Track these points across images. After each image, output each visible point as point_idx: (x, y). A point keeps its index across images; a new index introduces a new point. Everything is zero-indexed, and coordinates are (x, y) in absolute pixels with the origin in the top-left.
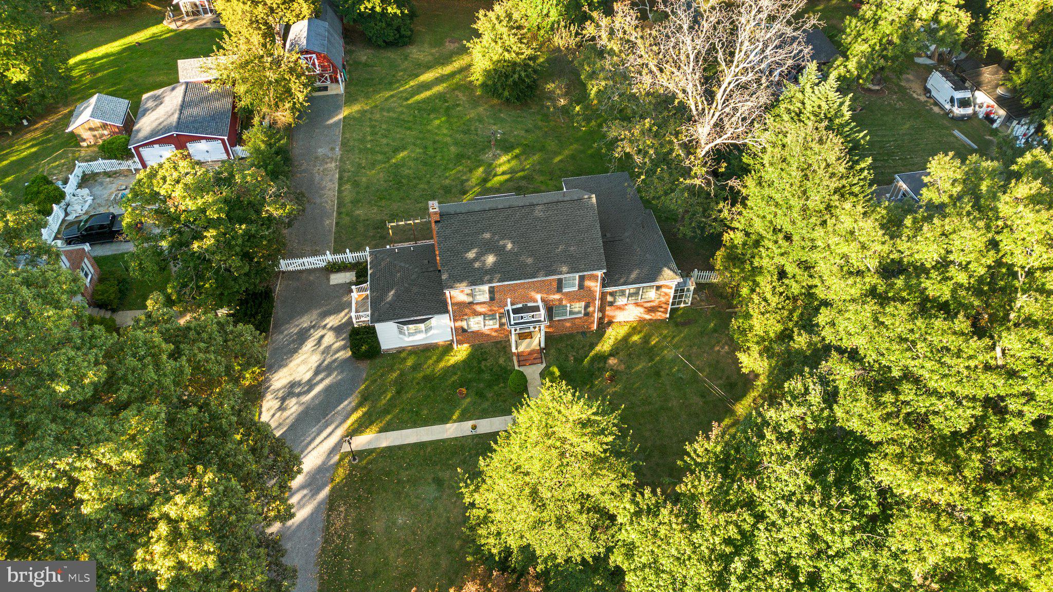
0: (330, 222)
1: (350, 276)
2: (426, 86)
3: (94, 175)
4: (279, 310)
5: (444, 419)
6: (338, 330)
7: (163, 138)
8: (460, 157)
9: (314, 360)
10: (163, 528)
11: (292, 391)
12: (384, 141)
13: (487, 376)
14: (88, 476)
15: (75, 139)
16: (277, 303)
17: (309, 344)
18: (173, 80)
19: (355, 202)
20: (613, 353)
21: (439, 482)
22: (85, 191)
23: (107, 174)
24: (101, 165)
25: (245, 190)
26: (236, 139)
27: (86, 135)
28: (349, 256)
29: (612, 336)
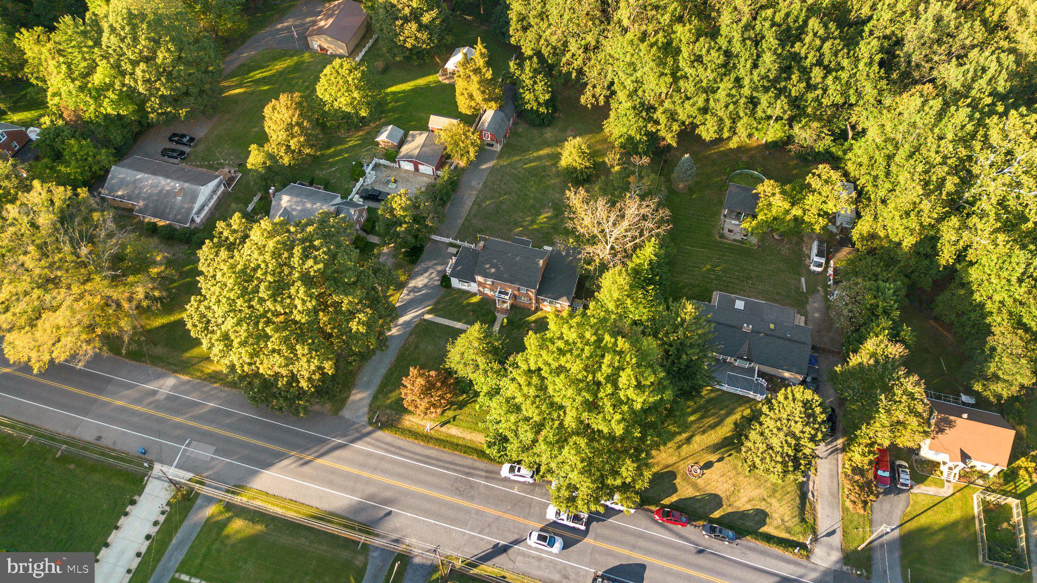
0: (460, 222)
1: (454, 251)
2: (539, 158)
3: (380, 164)
4: (424, 255)
5: (459, 321)
6: (439, 272)
7: (409, 158)
8: (533, 207)
9: (426, 281)
10: (357, 319)
11: (415, 289)
12: (503, 186)
13: (483, 311)
14: (346, 302)
15: (378, 144)
16: (424, 253)
17: (426, 275)
18: (424, 127)
19: (475, 215)
20: (534, 322)
22: (373, 173)
23: (384, 166)
24: (383, 162)
26: (439, 167)
28: (458, 242)
29: (539, 315)
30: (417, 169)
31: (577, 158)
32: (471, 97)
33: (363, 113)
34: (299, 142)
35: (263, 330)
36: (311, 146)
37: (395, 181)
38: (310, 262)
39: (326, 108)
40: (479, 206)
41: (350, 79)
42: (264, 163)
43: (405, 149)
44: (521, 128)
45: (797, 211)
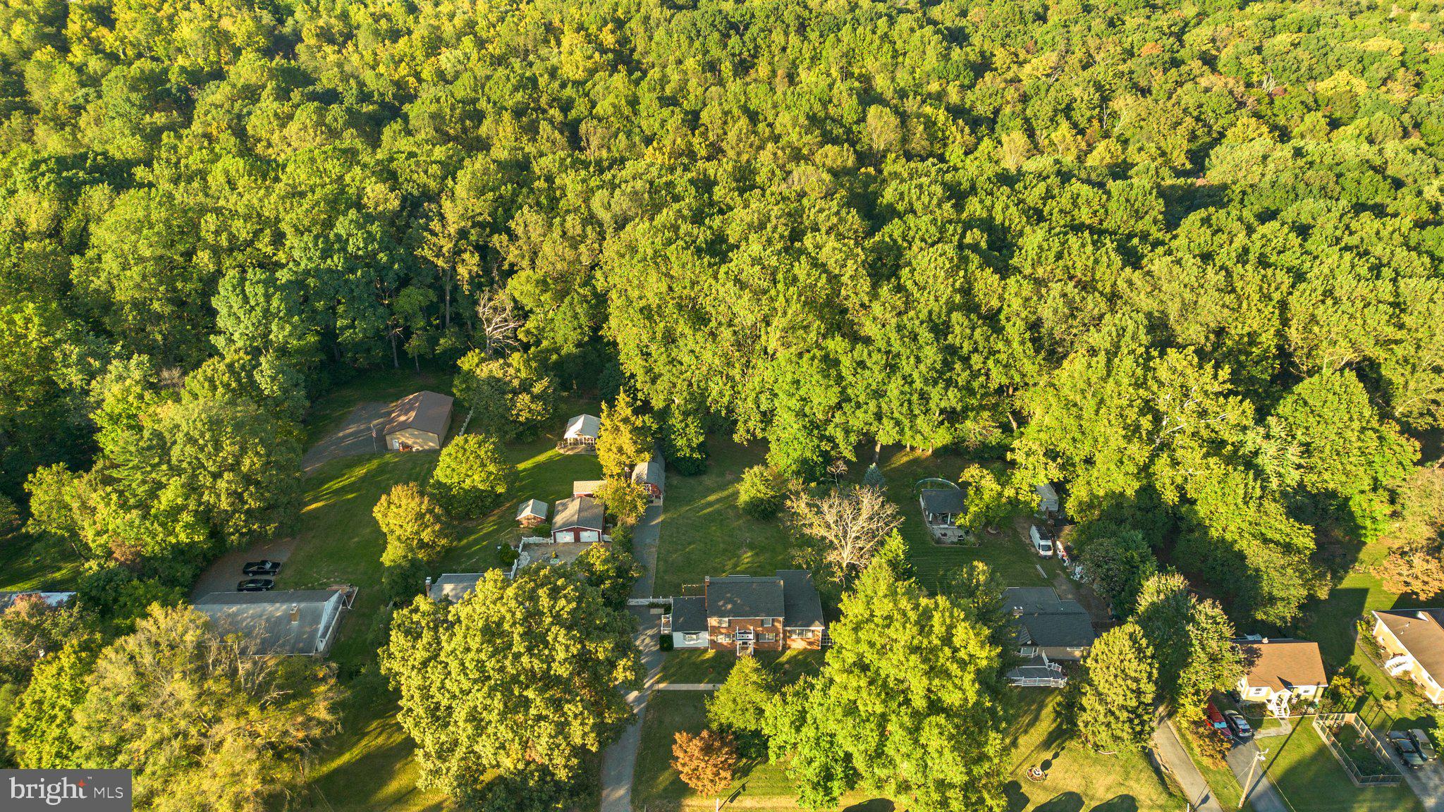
0: (653, 581)
1: (661, 611)
2: (710, 504)
3: (531, 545)
5: (700, 682)
6: (652, 637)
7: (567, 527)
8: (725, 550)
12: (683, 537)
15: (519, 523)
18: (570, 495)
19: (665, 572)
20: (787, 662)
21: (696, 707)
22: (525, 553)
23: (536, 545)
24: (533, 540)
25: (623, 563)
26: (605, 530)
27: (524, 522)
28: (661, 600)
29: (789, 653)
30: (577, 539)
31: (762, 488)
32: (620, 450)
33: (500, 489)
34: (434, 532)
35: (521, 695)
36: (446, 536)
37: (557, 556)
38: (562, 602)
39: (454, 491)
40: (666, 561)
41: (482, 453)
42: (405, 557)
43: (559, 519)
44: (675, 480)
45: (1009, 492)
